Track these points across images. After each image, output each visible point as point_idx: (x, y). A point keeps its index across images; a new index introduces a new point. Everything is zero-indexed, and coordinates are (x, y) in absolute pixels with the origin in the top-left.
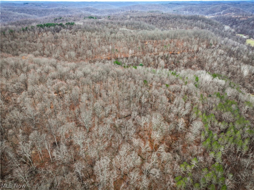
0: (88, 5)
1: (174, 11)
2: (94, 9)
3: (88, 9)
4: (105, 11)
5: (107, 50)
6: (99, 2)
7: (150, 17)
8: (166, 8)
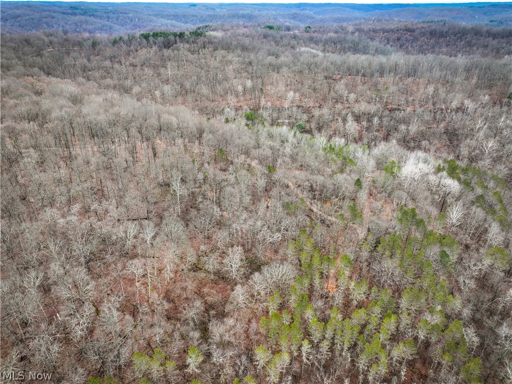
0: (304, 9)
1: (492, 21)
2: (307, 17)
3: (296, 16)
4: (328, 20)
5: (240, 88)
6: (332, 4)
7: (401, 30)
8: (477, 17)
